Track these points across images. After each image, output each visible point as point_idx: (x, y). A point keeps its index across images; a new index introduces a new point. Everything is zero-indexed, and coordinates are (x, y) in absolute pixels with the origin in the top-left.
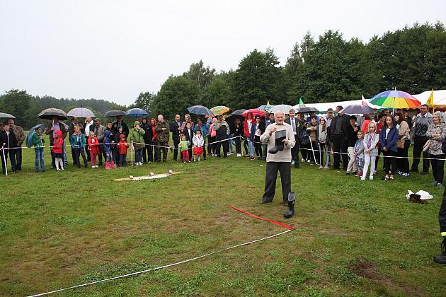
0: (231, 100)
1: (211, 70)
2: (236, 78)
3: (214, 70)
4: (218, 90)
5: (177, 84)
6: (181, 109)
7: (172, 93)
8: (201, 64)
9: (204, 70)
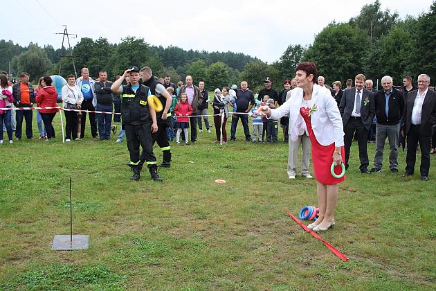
0: (413, 60)
1: (391, 14)
2: (424, 27)
3: (396, 15)
4: (398, 45)
5: (337, 35)
6: (340, 70)
7: (329, 46)
8: (377, 6)
9: (380, 15)
